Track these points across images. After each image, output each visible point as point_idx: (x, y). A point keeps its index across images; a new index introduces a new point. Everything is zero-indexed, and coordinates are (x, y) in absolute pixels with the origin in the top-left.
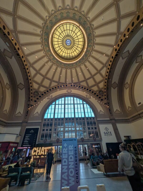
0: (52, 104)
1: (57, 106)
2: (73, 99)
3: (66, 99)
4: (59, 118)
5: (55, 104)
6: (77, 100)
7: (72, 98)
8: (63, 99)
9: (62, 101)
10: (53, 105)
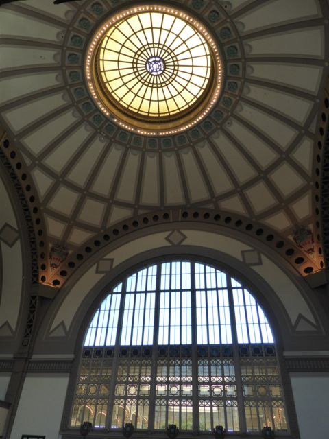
0: (112, 293)
1: (129, 298)
2: (189, 271)
3: (163, 272)
4: (136, 346)
5: (124, 293)
6: (205, 273)
7: (187, 266)
8: (153, 270)
9: (149, 278)
10: (114, 296)
